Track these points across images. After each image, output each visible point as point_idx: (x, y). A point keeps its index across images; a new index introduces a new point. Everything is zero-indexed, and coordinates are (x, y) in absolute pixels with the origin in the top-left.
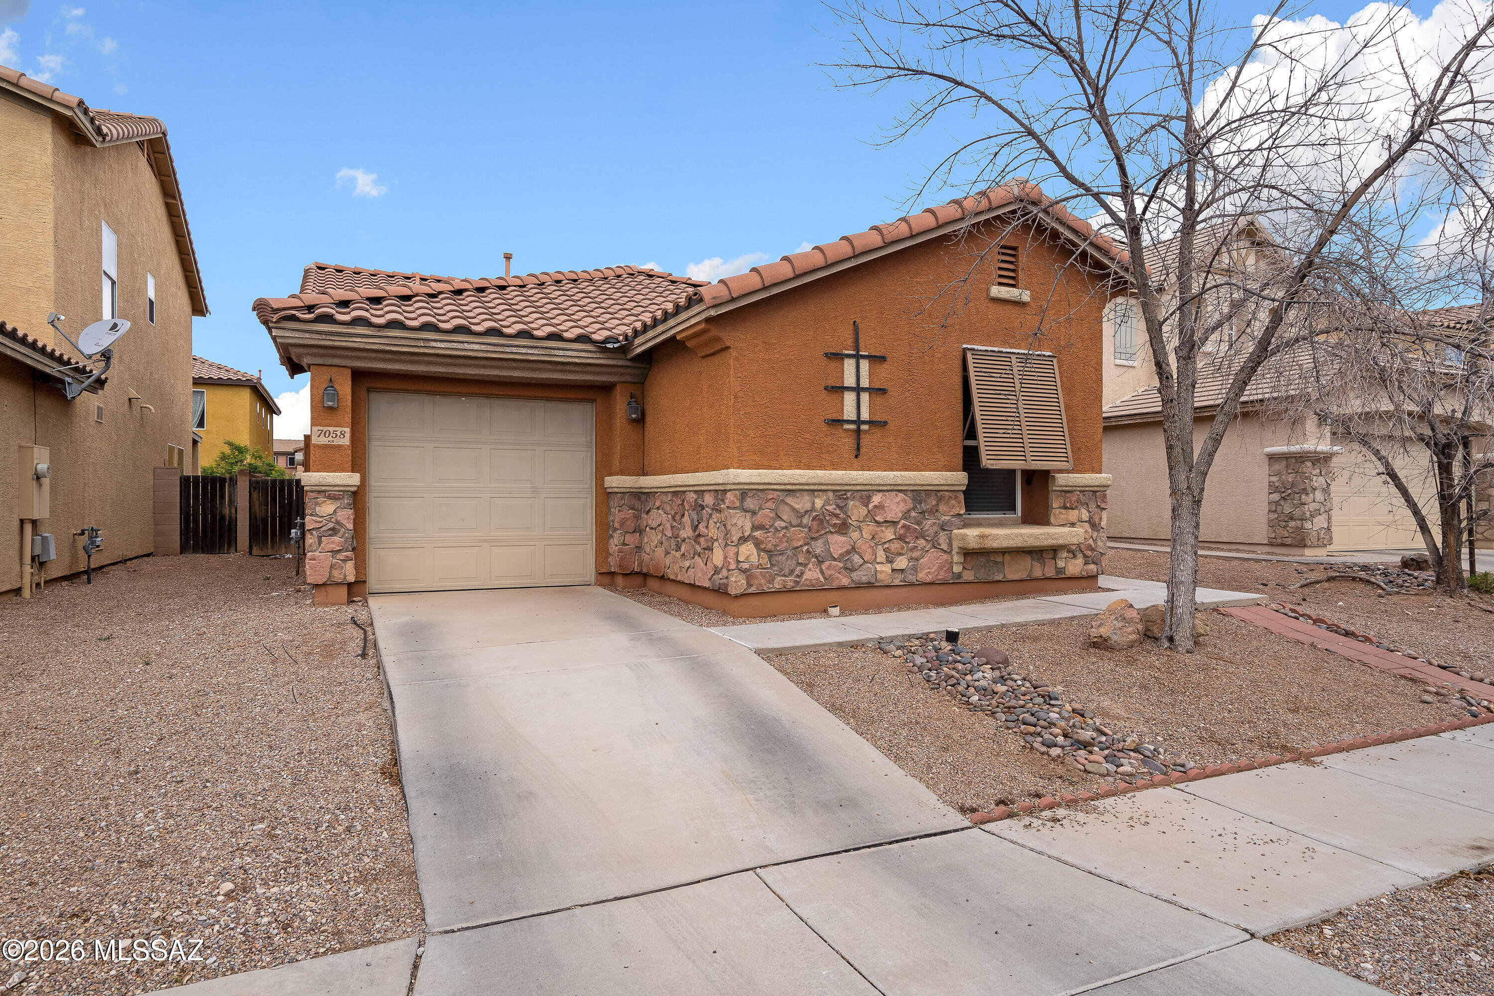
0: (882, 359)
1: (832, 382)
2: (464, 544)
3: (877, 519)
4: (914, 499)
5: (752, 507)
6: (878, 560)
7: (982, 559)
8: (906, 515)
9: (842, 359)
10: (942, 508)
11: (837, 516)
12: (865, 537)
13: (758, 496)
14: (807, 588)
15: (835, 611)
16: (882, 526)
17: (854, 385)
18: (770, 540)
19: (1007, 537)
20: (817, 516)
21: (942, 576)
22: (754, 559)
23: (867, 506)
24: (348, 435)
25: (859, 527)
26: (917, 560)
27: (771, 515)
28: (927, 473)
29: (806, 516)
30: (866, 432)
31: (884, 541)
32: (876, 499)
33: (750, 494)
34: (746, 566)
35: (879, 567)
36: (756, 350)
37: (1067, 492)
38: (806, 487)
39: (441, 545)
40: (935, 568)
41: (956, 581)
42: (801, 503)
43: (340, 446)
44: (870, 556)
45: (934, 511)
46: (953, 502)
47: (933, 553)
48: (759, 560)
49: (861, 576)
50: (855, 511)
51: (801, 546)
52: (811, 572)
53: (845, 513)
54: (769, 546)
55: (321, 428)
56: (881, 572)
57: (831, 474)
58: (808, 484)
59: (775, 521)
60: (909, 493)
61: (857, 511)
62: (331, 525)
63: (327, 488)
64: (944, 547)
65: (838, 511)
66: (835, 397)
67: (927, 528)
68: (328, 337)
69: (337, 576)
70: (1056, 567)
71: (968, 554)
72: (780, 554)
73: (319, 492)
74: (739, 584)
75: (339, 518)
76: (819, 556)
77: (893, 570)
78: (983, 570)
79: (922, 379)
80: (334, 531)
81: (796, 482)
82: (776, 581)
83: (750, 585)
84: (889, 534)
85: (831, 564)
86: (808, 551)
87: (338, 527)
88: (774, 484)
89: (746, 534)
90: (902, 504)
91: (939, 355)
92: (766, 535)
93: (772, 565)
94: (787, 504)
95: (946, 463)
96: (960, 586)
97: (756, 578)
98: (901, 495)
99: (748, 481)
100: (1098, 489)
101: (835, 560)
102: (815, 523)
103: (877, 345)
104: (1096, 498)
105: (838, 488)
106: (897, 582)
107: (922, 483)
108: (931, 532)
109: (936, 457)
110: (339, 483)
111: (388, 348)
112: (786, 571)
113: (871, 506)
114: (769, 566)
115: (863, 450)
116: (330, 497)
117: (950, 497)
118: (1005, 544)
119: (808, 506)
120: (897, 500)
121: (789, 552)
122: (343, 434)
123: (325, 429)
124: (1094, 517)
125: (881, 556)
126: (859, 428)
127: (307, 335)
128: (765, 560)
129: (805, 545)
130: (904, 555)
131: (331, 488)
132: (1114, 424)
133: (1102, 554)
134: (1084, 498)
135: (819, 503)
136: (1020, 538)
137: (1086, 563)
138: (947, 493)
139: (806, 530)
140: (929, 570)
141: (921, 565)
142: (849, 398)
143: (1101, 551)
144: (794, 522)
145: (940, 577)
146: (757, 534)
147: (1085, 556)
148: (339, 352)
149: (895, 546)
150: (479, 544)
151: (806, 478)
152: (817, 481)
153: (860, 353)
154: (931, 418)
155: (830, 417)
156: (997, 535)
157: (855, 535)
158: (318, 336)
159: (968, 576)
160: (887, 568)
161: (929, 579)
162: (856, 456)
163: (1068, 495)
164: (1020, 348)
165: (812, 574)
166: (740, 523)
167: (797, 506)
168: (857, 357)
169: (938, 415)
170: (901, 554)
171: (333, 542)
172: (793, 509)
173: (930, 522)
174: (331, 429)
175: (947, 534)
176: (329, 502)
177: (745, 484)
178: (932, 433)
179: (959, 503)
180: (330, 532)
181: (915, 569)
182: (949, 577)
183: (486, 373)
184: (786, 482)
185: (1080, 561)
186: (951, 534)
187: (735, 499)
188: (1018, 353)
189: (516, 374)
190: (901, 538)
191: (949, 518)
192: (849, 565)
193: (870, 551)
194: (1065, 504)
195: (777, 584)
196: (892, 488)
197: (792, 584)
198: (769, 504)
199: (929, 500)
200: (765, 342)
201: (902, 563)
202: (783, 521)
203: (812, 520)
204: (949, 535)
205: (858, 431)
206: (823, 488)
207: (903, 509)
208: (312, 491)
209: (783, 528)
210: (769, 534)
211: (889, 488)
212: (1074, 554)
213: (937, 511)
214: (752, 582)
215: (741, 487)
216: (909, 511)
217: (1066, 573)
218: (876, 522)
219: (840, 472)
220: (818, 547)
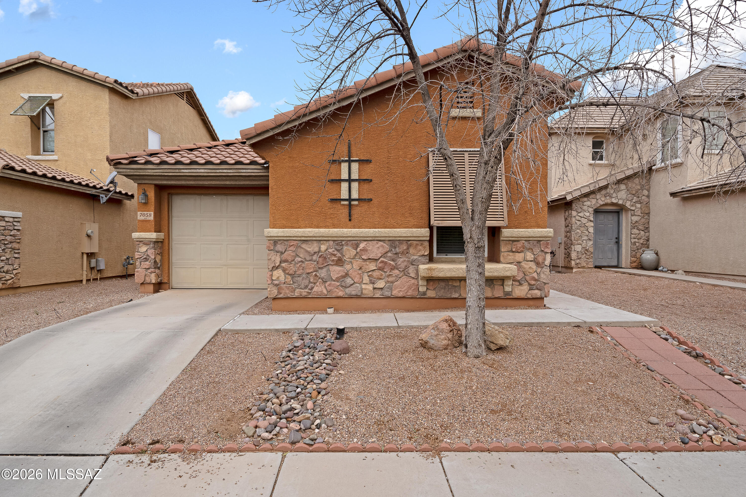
0: (368, 161)
1: (333, 177)
2: (214, 267)
3: (363, 257)
4: (391, 246)
5: (280, 249)
6: (364, 282)
7: (443, 284)
8: (384, 255)
9: (340, 163)
10: (412, 251)
11: (335, 255)
12: (354, 268)
13: (285, 244)
14: (316, 296)
15: (330, 311)
16: (367, 262)
17: (347, 178)
18: (292, 269)
19: (450, 270)
20: (322, 255)
21: (410, 293)
22: (282, 278)
23: (356, 249)
24: (152, 215)
25: (351, 262)
26: (392, 282)
27: (292, 254)
28: (398, 230)
29: (315, 255)
30: (357, 205)
31: (368, 270)
32: (362, 245)
33: (279, 243)
34: (276, 282)
35: (364, 286)
36: (284, 162)
37: (514, 241)
38: (314, 239)
39: (204, 267)
40: (405, 288)
41: (423, 296)
42: (313, 248)
43: (149, 220)
44: (358, 280)
45: (406, 253)
46: (420, 247)
47: (405, 279)
48: (285, 279)
49: (352, 291)
50: (348, 253)
51: (312, 272)
52: (317, 287)
53: (342, 254)
54: (291, 272)
55: (141, 212)
56: (365, 289)
57: (329, 231)
58: (315, 237)
59: (295, 257)
60: (387, 242)
61: (349, 252)
62: (145, 257)
63: (143, 240)
64: (413, 275)
65: (336, 252)
66: (335, 186)
67: (399, 263)
68: (137, 171)
69: (148, 280)
70: (504, 291)
71: (430, 280)
72: (298, 277)
73: (140, 241)
74: (273, 292)
75: (148, 254)
76: (323, 278)
77: (374, 288)
78: (443, 290)
79: (397, 171)
80: (146, 259)
81: (306, 235)
82: (296, 292)
83: (279, 293)
84: (372, 266)
85: (331, 283)
86: (316, 275)
87: (148, 257)
88: (294, 237)
89: (277, 265)
90: (381, 249)
91: (410, 156)
92: (289, 266)
93: (293, 282)
94: (303, 248)
95: (415, 223)
96: (426, 300)
97: (283, 289)
98: (381, 243)
99: (276, 235)
100: (541, 239)
101: (334, 281)
102: (320, 259)
103: (365, 153)
104: (540, 245)
105: (335, 239)
106: (377, 295)
107: (394, 235)
108: (403, 266)
109: (408, 219)
110: (148, 237)
111: (163, 174)
112: (303, 286)
113: (358, 249)
114: (292, 283)
115: (353, 217)
116: (144, 244)
117: (417, 244)
118: (448, 275)
119: (316, 249)
120: (377, 246)
121: (304, 276)
122: (150, 215)
123: (143, 213)
124: (538, 258)
125: (366, 279)
126: (350, 203)
127: (128, 171)
128: (289, 278)
129: (314, 271)
130: (383, 279)
131: (144, 240)
132: (694, 194)
133: (545, 284)
134: (529, 245)
135: (323, 248)
136: (461, 271)
137: (530, 289)
138: (415, 242)
139: (315, 263)
140: (400, 289)
141: (395, 286)
142: (344, 186)
143: (544, 281)
144: (308, 258)
145: (409, 294)
146: (283, 265)
147: (529, 284)
148: (145, 177)
149: (377, 274)
150: (222, 267)
151: (313, 233)
152: (320, 235)
153: (352, 159)
154: (404, 196)
155: (332, 197)
156: (442, 268)
157: (348, 267)
158: (133, 171)
159: (431, 294)
160: (370, 287)
161: (400, 294)
162: (350, 220)
163: (515, 243)
164: (475, 148)
165: (319, 289)
166: (273, 259)
167: (309, 249)
168: (350, 162)
169: (409, 193)
170: (381, 279)
171: (146, 264)
172: (307, 251)
173: (402, 260)
174: (146, 213)
175: (415, 267)
176: (144, 246)
177: (275, 237)
178: (405, 205)
179: (425, 248)
180: (145, 260)
181: (391, 289)
182: (415, 294)
183: (213, 183)
184: (300, 235)
185: (525, 287)
186: (418, 267)
187: (270, 245)
188: (470, 151)
189: (228, 183)
190: (380, 269)
191: (417, 257)
192: (343, 284)
193: (358, 276)
194: (512, 249)
195: (297, 294)
196: (373, 239)
197: (305, 294)
198: (292, 248)
199: (401, 246)
200: (290, 157)
201: (381, 284)
202: (300, 257)
203: (319, 257)
204: (416, 268)
205: (350, 205)
206: (325, 239)
207: (382, 252)
208: (137, 241)
209: (300, 262)
210: (291, 265)
211: (371, 239)
212: (520, 283)
213: (407, 253)
214: (281, 291)
215: (273, 238)
216: (386, 253)
217: (513, 295)
218: (363, 259)
219: (336, 230)
220: (323, 273)
